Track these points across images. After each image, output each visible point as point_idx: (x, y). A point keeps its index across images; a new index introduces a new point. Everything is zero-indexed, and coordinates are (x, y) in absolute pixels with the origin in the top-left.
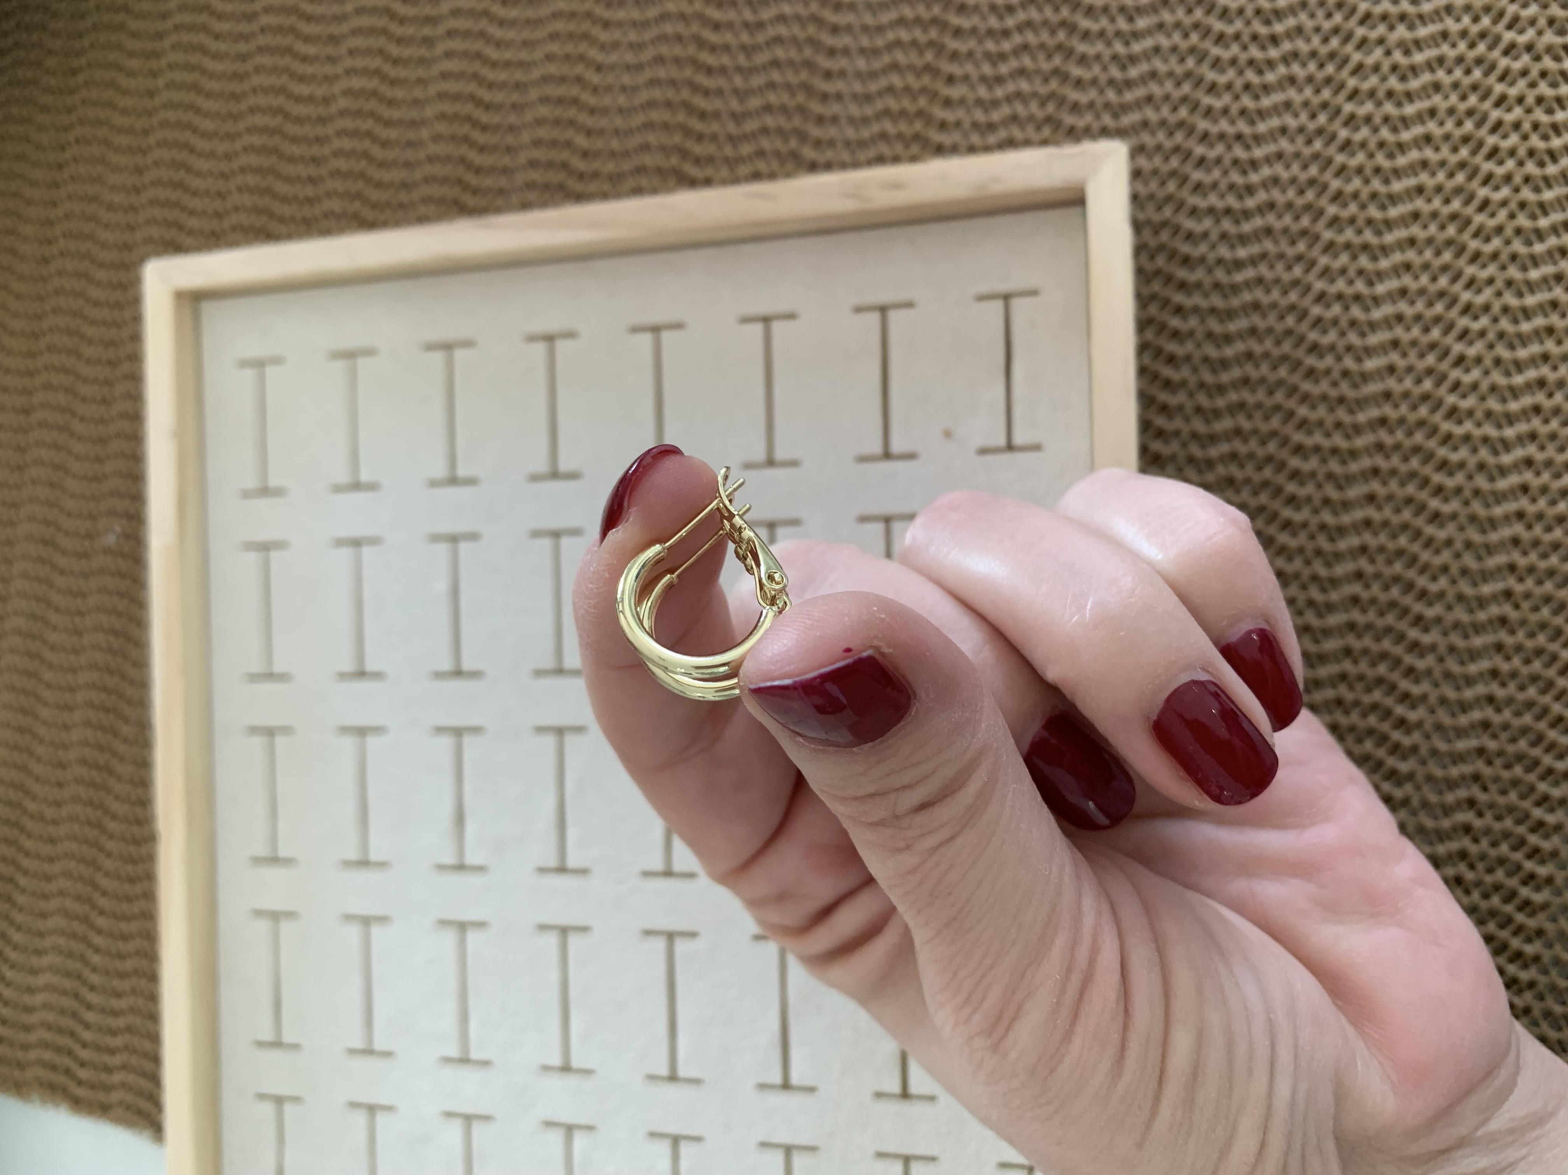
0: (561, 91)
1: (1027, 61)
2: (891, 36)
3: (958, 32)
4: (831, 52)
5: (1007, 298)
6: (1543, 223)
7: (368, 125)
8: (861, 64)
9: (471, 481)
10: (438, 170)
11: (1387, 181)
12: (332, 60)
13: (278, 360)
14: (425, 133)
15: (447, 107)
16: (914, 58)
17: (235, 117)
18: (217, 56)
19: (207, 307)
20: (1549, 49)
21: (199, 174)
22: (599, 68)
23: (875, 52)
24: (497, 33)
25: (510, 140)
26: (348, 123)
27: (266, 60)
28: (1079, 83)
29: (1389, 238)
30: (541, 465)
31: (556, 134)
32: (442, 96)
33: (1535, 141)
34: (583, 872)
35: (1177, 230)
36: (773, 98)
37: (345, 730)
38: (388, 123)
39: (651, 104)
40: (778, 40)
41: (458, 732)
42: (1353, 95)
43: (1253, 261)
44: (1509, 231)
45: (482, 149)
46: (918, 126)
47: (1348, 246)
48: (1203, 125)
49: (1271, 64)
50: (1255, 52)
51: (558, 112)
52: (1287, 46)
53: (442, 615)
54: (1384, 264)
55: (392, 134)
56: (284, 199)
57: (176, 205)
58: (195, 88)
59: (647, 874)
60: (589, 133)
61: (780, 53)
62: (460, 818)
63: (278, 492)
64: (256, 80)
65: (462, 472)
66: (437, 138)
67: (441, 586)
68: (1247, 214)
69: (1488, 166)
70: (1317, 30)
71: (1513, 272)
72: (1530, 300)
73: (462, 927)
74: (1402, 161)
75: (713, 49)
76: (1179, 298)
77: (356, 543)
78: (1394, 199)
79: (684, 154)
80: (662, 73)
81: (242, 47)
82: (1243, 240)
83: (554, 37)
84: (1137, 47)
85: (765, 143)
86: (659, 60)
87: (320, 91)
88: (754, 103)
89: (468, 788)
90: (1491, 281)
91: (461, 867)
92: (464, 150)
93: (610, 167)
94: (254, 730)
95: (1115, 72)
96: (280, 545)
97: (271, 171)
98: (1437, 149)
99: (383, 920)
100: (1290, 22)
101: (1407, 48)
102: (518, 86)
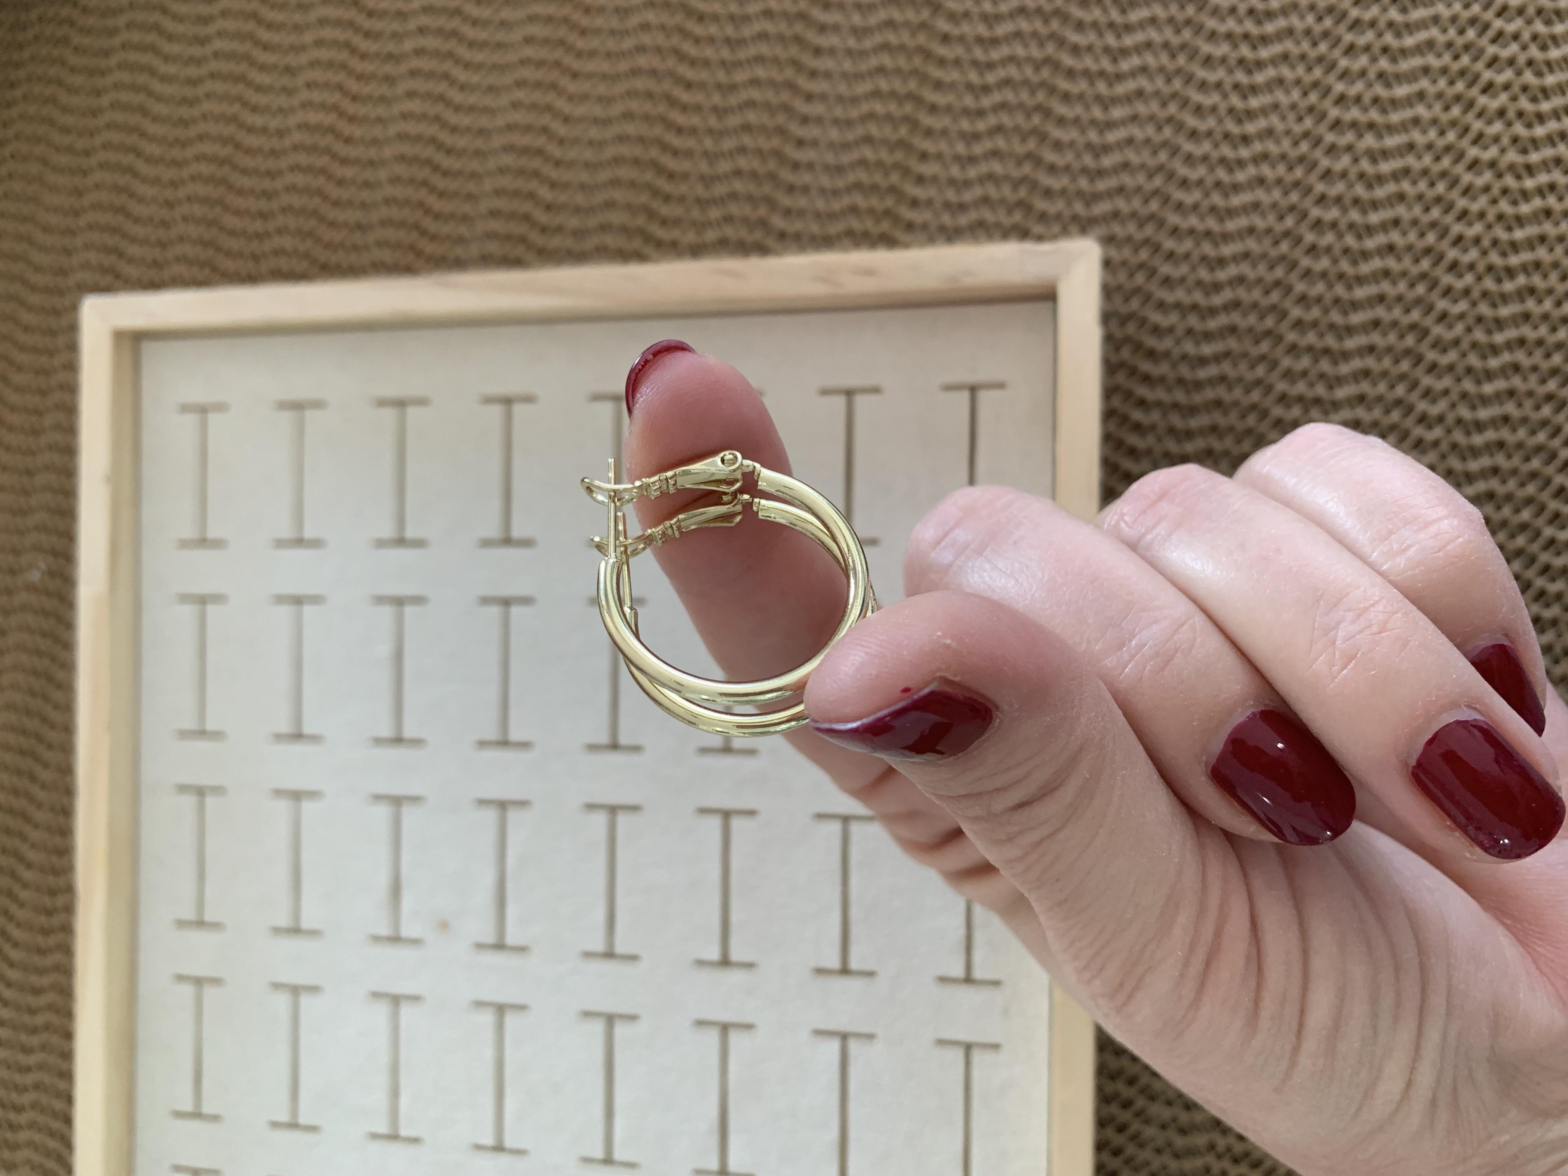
0: (525, 140)
1: (1000, 143)
2: (865, 108)
3: (933, 109)
4: (805, 120)
5: (973, 390)
6: (1499, 338)
7: (323, 161)
8: (834, 134)
9: (419, 543)
10: (395, 213)
11: (1349, 288)
12: (287, 91)
13: (221, 407)
14: (383, 174)
15: (407, 149)
16: (888, 132)
17: (183, 144)
18: (166, 79)
19: (149, 349)
20: (1512, 167)
21: (141, 200)
22: (566, 120)
23: (849, 123)
24: (462, 76)
25: (471, 187)
26: (303, 159)
27: (218, 87)
28: (1052, 169)
29: (1351, 344)
30: (493, 531)
31: (520, 184)
32: (402, 137)
33: (1495, 258)
34: (521, 950)
35: (1143, 321)
36: (743, 163)
37: (279, 793)
38: (345, 161)
39: (617, 161)
40: (751, 104)
41: (397, 801)
42: (1322, 199)
43: (1218, 358)
44: (1465, 345)
45: (442, 195)
46: (889, 202)
47: (1310, 349)
48: (1173, 219)
49: (1241, 164)
50: (1226, 151)
51: (523, 162)
52: (1258, 147)
53: (384, 679)
54: (1345, 369)
55: (348, 172)
56: (232, 233)
57: (115, 230)
58: (143, 111)
59: (588, 955)
60: (553, 185)
61: (752, 117)
62: (396, 889)
63: (218, 544)
64: (207, 106)
65: (410, 533)
66: (395, 180)
67: (384, 649)
68: (1213, 312)
69: (1447, 279)
70: (1288, 132)
71: (1468, 385)
72: (1484, 414)
73: (396, 1000)
74: (1364, 268)
75: (684, 108)
76: (1142, 391)
77: (298, 601)
78: (1355, 306)
79: (651, 214)
80: (631, 129)
81: (192, 71)
82: (1208, 336)
83: (520, 84)
84: (1110, 137)
85: (734, 209)
86: (628, 116)
87: (274, 123)
88: (724, 166)
89: (405, 858)
90: (1446, 393)
91: (396, 939)
92: (422, 194)
93: (574, 222)
94: (183, 789)
95: (1088, 160)
96: (218, 598)
97: (220, 202)
98: (1399, 259)
99: (314, 989)
100: (1262, 123)
101: (1374, 156)
102: (482, 132)
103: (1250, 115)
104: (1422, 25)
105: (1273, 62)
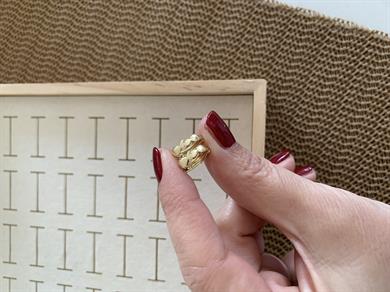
0: (115, 61)
6: (375, 179)
7: (59, 54)
11: (337, 155)
12: (52, 32)
14: (75, 62)
15: (83, 56)
17: (21, 40)
18: (18, 20)
21: (7, 54)
22: (128, 58)
24: (101, 38)
25: (99, 71)
26: (53, 52)
27: (33, 26)
33: (379, 156)
48: (292, 125)
49: (314, 113)
50: (311, 109)
51: (114, 67)
52: (320, 110)
55: (66, 59)
61: (180, 69)
64: (29, 31)
66: (78, 64)
75: (161, 62)
78: (338, 161)
80: (145, 65)
81: (26, 20)
83: (117, 44)
84: (279, 98)
86: (146, 61)
87: (47, 40)
92: (85, 70)
97: (28, 59)
98: (353, 150)
100: (322, 103)
101: (352, 120)
102: (105, 56)
103: (320, 100)
104: (373, 85)
105: (329, 86)
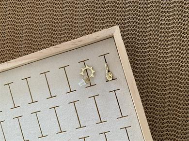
1: (108, 20)
2: (85, 16)
8: (81, 21)
11: (167, 38)
16: (89, 20)
22: (36, 23)
23: (83, 19)
29: (169, 47)
35: (135, 47)
40: (66, 17)
42: (161, 24)
43: (148, 52)
44: (187, 45)
70: (155, 14)
74: (169, 35)
90: (185, 53)
